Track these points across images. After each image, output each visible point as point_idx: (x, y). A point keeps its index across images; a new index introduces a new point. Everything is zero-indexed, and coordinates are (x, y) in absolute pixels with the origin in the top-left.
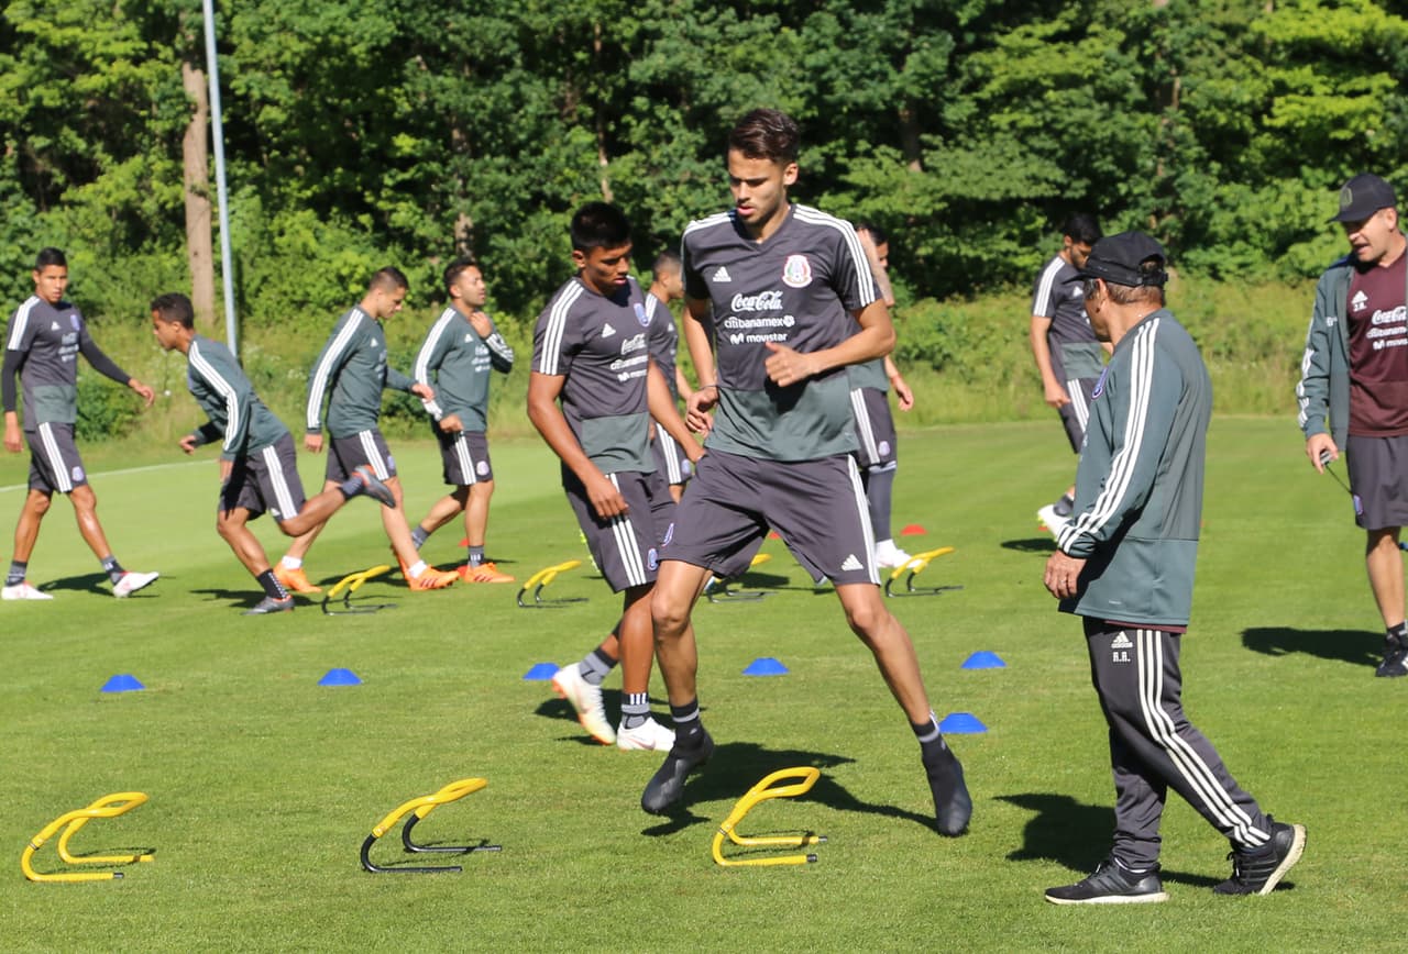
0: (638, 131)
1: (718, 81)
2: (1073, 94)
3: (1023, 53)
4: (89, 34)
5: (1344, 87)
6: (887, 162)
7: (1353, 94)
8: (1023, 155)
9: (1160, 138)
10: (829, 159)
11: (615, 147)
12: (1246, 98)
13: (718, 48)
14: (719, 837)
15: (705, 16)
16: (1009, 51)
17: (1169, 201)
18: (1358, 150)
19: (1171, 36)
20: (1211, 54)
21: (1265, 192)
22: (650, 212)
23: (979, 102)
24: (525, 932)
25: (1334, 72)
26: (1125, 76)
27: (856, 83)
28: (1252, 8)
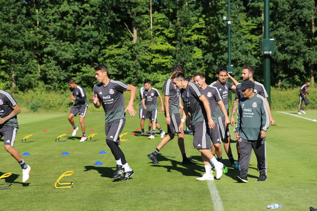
0: (45, 61)
1: (59, 52)
2: (120, 57)
3: (111, 50)
5: (164, 58)
6: (88, 67)
7: (166, 59)
8: (111, 67)
9: (134, 65)
10: (78, 66)
11: (41, 63)
12: (148, 59)
13: (59, 47)
14: (56, 183)
15: (57, 41)
16: (109, 49)
17: (135, 75)
18: (166, 68)
19: (136, 48)
20: (143, 51)
21: (151, 75)
22: (47, 75)
23: (104, 58)
24: (21, 200)
25: (163, 55)
26: (128, 54)
27: (83, 54)
28: (149, 44)
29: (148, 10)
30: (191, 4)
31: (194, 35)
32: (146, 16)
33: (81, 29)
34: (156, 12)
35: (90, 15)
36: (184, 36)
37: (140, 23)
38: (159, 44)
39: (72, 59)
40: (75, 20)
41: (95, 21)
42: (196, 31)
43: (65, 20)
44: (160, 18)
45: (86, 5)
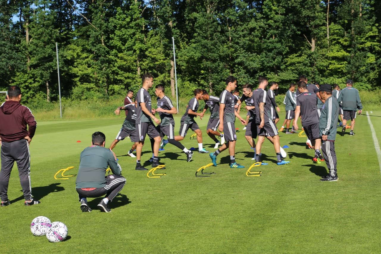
0: (236, 70)
1: (248, 63)
2: (300, 64)
3: (293, 58)
4: (158, 56)
5: (340, 63)
6: (272, 74)
7: (341, 64)
8: (292, 73)
9: (312, 71)
10: (264, 74)
11: (233, 72)
12: (325, 65)
13: (248, 58)
14: (247, 172)
15: (246, 53)
16: (290, 58)
17: (314, 80)
18: (342, 72)
19: (314, 56)
20: (320, 59)
21: (328, 79)
23: (286, 66)
25: (338, 61)
26: (307, 62)
27: (268, 63)
28: (326, 52)
29: (325, 22)
30: (365, 14)
31: (367, 42)
32: (323, 28)
33: (266, 42)
34: (332, 24)
35: (274, 30)
36: (358, 43)
37: (317, 34)
38: (335, 52)
39: (259, 68)
40: (261, 34)
41: (278, 35)
42: (369, 39)
43: (253, 35)
44: (336, 29)
45: (270, 21)
